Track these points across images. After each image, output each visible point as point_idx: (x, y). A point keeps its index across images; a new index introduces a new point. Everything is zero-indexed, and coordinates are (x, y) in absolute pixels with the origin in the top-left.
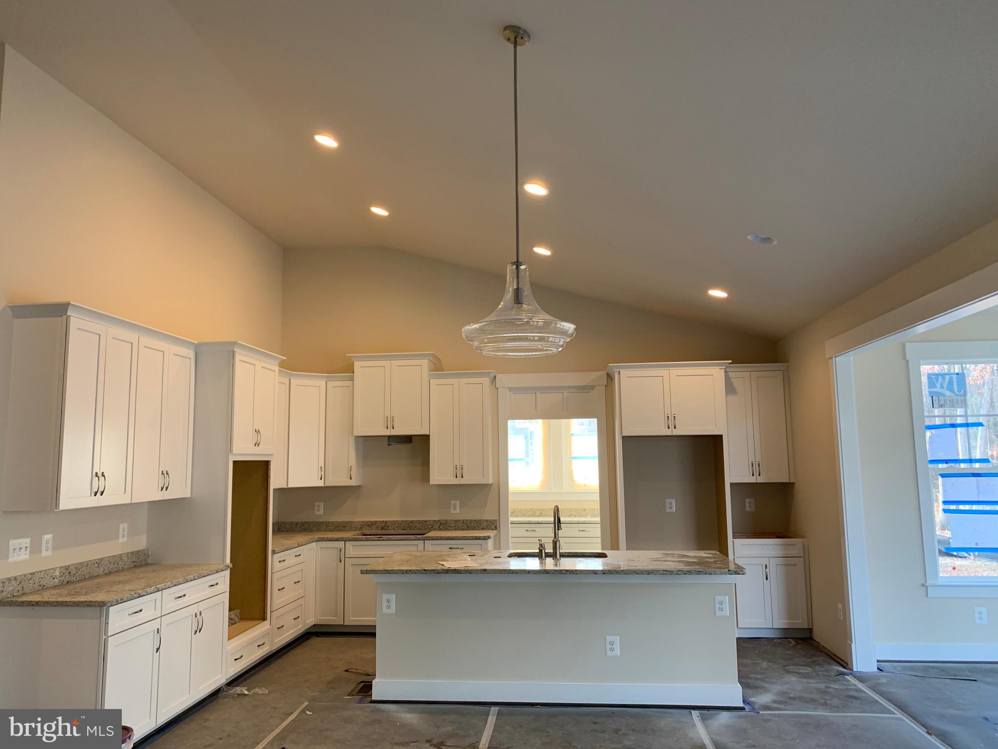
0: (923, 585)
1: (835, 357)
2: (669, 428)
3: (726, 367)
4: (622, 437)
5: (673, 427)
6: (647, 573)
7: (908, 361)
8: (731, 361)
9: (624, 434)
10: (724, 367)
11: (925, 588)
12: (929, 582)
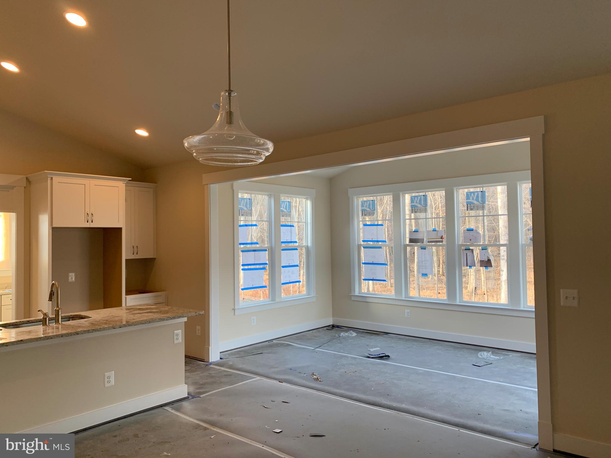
0: (233, 309)
1: (210, 184)
2: (88, 222)
3: (127, 183)
4: (52, 228)
5: (91, 222)
6: (148, 322)
7: (233, 190)
8: (131, 179)
9: (54, 226)
10: (126, 182)
11: (234, 310)
12: (236, 307)
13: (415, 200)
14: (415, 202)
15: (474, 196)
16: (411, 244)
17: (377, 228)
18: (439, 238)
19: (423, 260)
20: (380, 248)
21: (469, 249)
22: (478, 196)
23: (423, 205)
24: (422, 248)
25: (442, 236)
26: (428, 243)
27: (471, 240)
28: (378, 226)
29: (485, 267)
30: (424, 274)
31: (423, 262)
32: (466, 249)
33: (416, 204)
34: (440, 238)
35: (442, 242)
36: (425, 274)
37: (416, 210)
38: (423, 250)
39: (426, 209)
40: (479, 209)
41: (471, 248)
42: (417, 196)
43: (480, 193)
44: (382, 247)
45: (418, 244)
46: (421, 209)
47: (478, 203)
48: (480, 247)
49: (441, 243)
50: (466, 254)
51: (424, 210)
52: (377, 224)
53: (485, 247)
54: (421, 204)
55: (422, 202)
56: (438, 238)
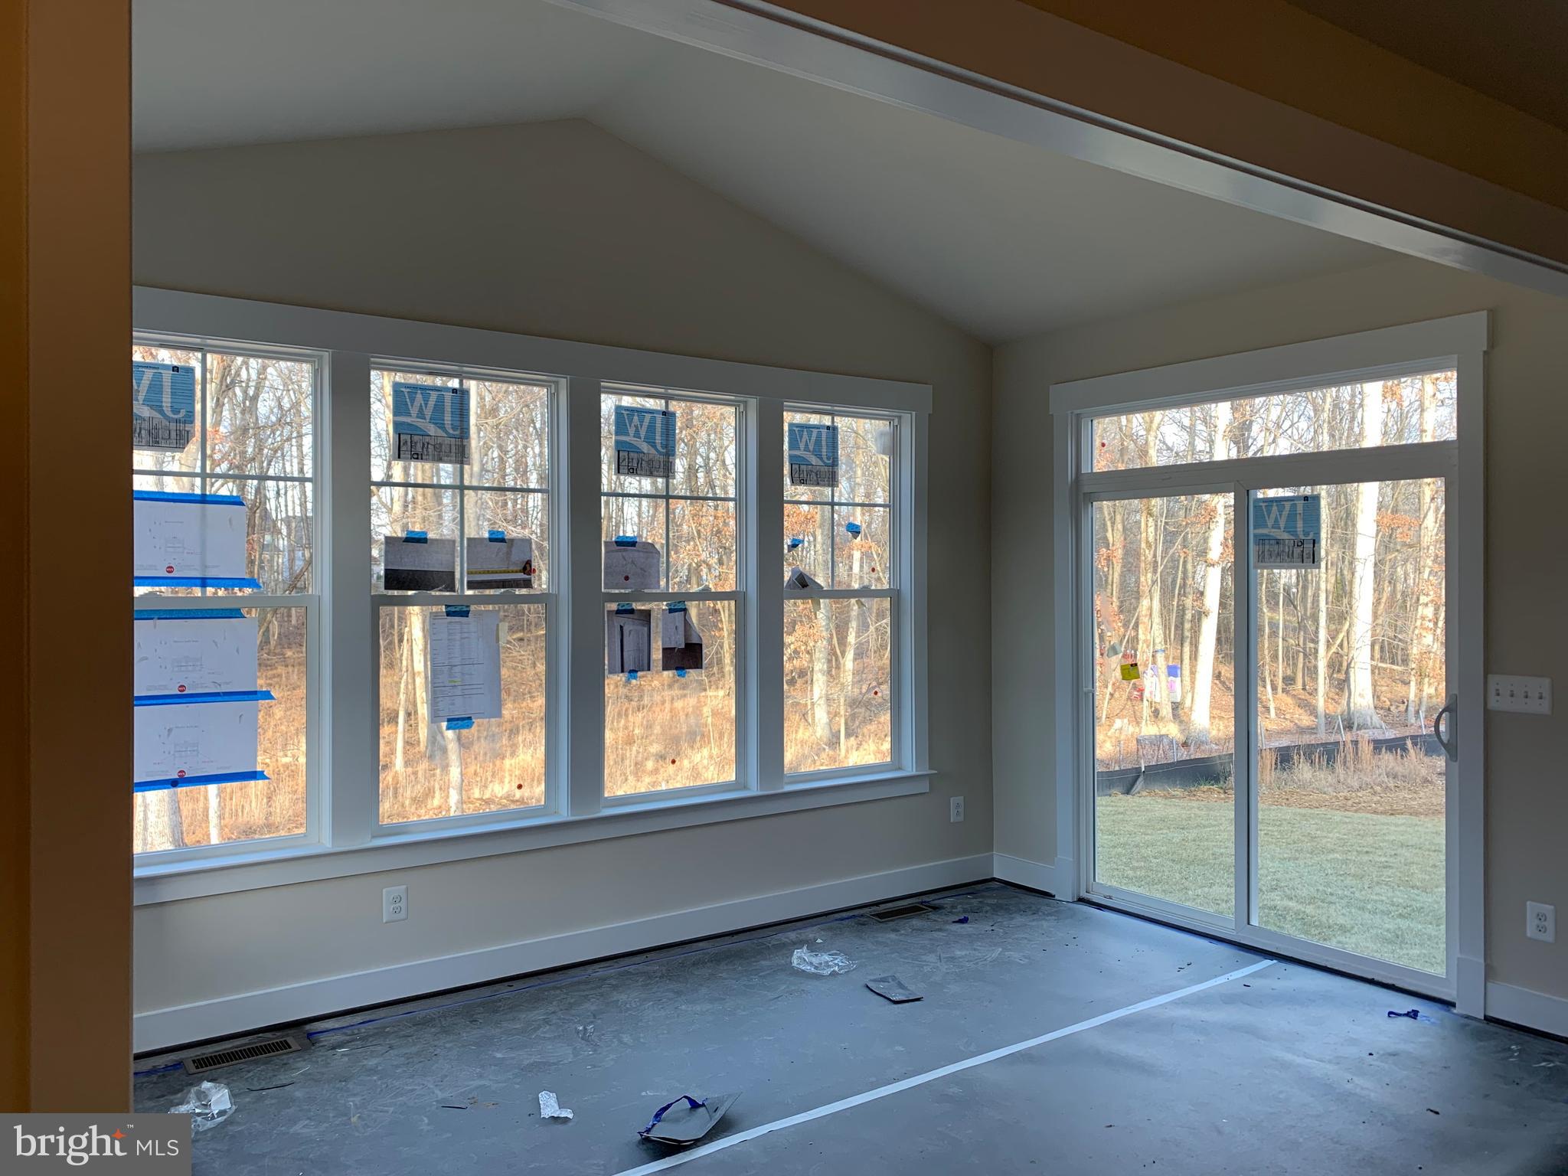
13: (417, 404)
14: (414, 411)
15: (641, 426)
16: (390, 593)
17: (204, 516)
18: (515, 569)
19: (457, 661)
20: (233, 613)
21: (632, 611)
22: (651, 428)
23: (451, 432)
24: (453, 609)
25: (529, 563)
26: (469, 588)
27: (627, 578)
28: (207, 505)
29: (677, 669)
30: (458, 719)
31: (457, 669)
32: (618, 612)
33: (420, 423)
34: (520, 568)
35: (527, 584)
36: (463, 719)
37: (419, 449)
38: (457, 619)
39: (463, 447)
40: (655, 473)
41: (638, 606)
42: (425, 389)
43: (659, 418)
44: (244, 611)
45: (433, 593)
46: (441, 445)
47: (653, 451)
48: (665, 603)
49: (524, 591)
50: (621, 627)
51: (453, 450)
52: (204, 495)
53: (679, 602)
54: (442, 427)
55: (448, 418)
56: (511, 568)
